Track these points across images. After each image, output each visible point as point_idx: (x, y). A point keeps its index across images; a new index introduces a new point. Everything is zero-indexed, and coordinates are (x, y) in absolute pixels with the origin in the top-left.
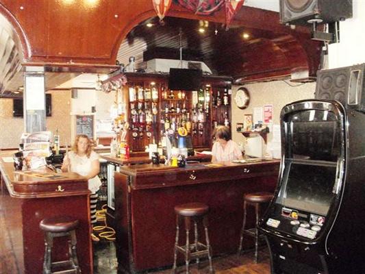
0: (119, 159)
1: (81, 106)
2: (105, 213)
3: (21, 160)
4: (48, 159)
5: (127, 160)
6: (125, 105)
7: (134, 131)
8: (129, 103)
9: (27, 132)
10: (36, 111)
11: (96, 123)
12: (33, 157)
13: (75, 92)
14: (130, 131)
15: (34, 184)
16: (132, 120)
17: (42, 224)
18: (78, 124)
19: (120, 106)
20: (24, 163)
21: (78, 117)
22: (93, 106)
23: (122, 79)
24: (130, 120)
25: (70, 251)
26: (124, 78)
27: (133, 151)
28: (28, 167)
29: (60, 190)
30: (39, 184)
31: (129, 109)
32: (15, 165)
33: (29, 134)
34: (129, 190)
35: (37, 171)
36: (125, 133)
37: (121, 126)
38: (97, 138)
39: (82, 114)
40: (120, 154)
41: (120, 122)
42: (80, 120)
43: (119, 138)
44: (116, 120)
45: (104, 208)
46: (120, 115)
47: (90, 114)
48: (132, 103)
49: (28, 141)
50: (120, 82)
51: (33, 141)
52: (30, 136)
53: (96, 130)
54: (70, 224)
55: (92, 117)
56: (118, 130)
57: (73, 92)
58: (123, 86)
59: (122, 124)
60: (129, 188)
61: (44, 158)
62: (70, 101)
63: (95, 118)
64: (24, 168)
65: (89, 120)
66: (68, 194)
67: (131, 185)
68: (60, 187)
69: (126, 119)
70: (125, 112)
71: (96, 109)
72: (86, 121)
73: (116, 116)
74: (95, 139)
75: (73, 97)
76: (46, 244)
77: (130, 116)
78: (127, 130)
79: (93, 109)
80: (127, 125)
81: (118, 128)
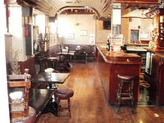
0: (153, 50)
1: (133, 25)
2: (143, 75)
3: (109, 47)
4: (121, 47)
5: (157, 51)
6: (158, 24)
7: (161, 37)
8: (160, 23)
9: (113, 34)
10: (117, 25)
11: (140, 34)
12: (115, 46)
13: (131, 19)
14: (159, 37)
15: (116, 57)
16: (161, 32)
17: (119, 76)
18: (132, 33)
19: (155, 25)
20: (111, 48)
21: (132, 30)
22: (139, 25)
23: (158, 12)
24: (160, 32)
25: (129, 89)
26: (158, 11)
27: (160, 47)
28: (112, 50)
29: (128, 61)
30: (119, 57)
31: (160, 27)
32: (107, 48)
33: (114, 35)
34: (160, 64)
35: (117, 52)
36: (156, 38)
37: (155, 34)
38: (140, 41)
39: (134, 29)
40: (153, 47)
41: (155, 32)
42: (133, 32)
43: (153, 40)
44: (153, 31)
45: (143, 72)
46: (155, 29)
47: (138, 29)
48: (161, 23)
49: (113, 38)
50: (156, 13)
51: (115, 38)
52: (114, 36)
53: (140, 37)
54: (132, 77)
55: (138, 31)
56: (153, 36)
57: (130, 19)
58: (158, 15)
59: (156, 33)
60: (160, 63)
61: (120, 46)
62: (128, 23)
63: (140, 31)
64: (110, 50)
65: (137, 32)
66: (131, 63)
67: (161, 62)
68: (128, 60)
69: (158, 31)
70: (158, 27)
71: (140, 27)
72: (136, 33)
73: (153, 30)
74: (139, 41)
75: (130, 21)
76: (119, 85)
77: (160, 30)
78: (158, 36)
79: (139, 27)
80: (158, 34)
81: (154, 35)
